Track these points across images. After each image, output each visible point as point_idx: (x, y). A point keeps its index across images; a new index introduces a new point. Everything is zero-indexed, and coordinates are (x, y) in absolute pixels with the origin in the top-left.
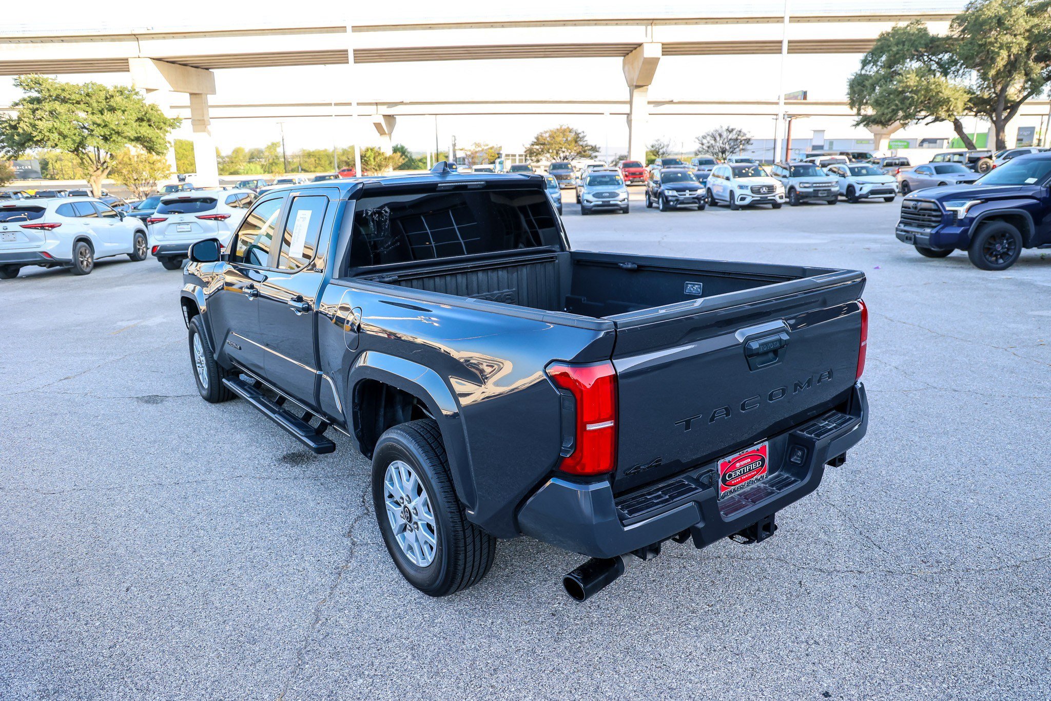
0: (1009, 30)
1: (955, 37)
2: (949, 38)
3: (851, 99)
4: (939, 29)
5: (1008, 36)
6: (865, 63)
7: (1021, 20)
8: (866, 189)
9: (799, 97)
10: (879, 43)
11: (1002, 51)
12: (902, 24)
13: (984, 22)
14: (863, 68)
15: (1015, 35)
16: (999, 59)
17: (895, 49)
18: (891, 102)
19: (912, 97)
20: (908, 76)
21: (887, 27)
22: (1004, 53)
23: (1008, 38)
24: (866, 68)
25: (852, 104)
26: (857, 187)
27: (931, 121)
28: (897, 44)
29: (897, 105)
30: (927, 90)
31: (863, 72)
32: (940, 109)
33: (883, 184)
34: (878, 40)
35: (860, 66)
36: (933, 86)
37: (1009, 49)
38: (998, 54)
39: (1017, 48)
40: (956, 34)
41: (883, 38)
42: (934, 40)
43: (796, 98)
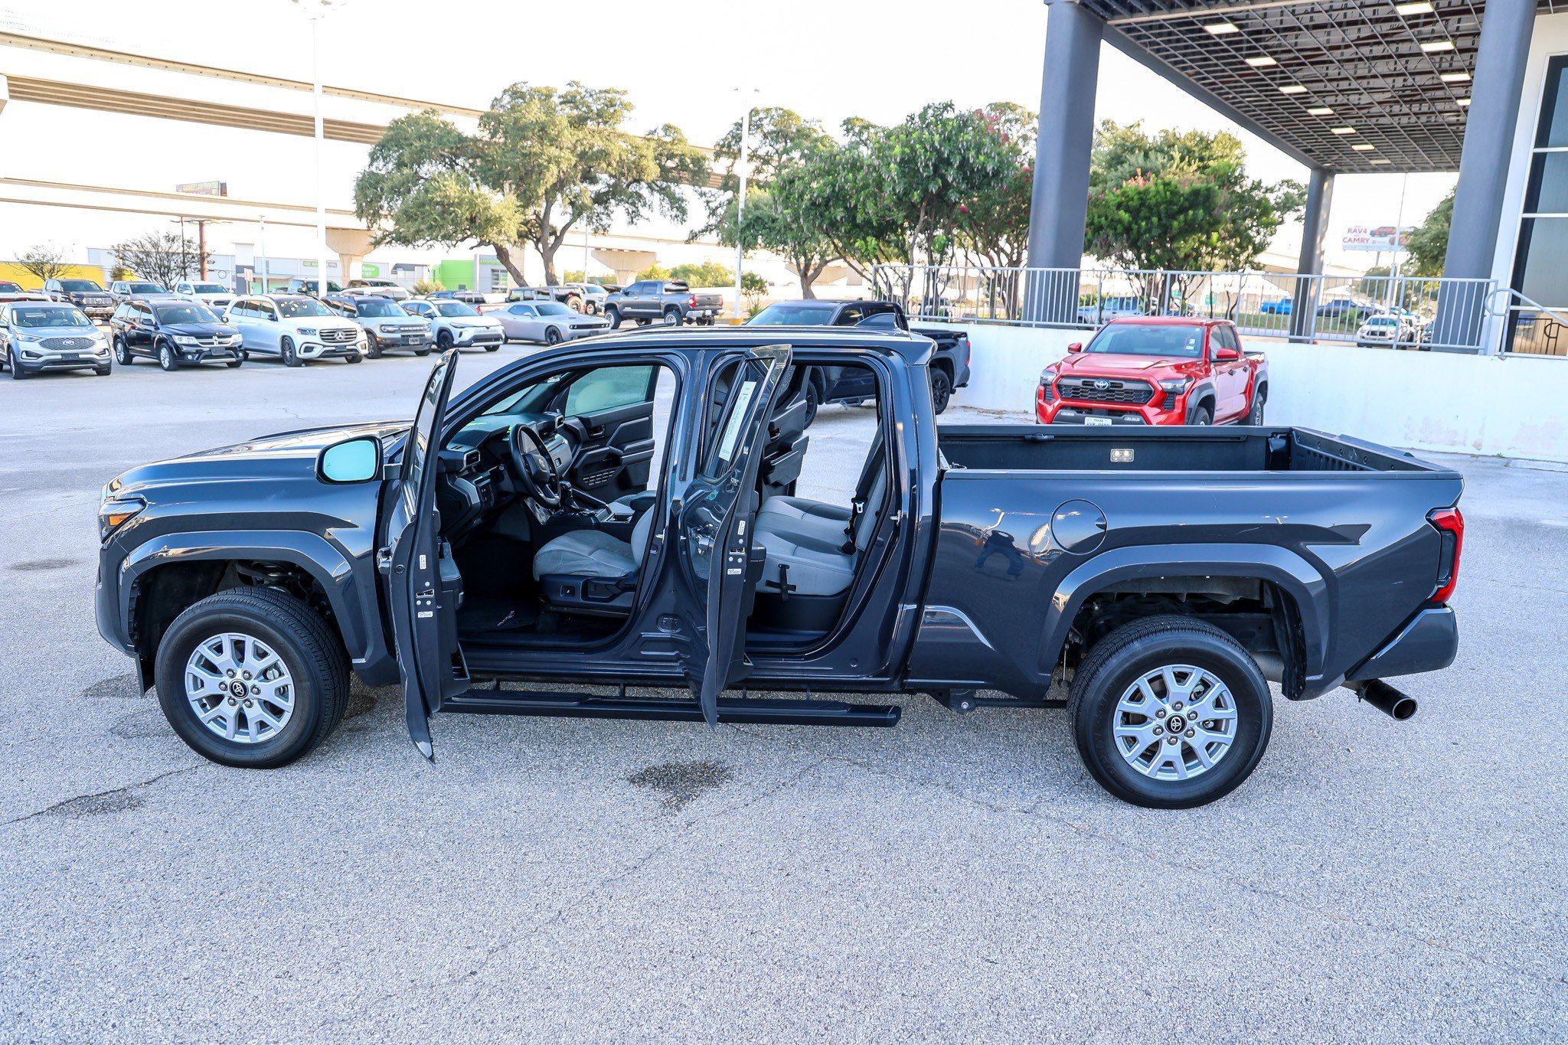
0: (553, 141)
1: (484, 139)
2: (475, 140)
3: (360, 206)
4: (469, 128)
5: (553, 148)
6: (373, 158)
7: (566, 132)
8: (467, 335)
9: (214, 191)
10: (392, 133)
11: (551, 165)
12: (417, 112)
13: (524, 128)
14: (371, 165)
15: (561, 149)
16: (548, 175)
17: (417, 144)
18: (428, 216)
19: (454, 211)
20: (446, 183)
21: (401, 113)
22: (553, 168)
23: (553, 151)
24: (375, 164)
25: (360, 213)
26: (455, 332)
27: (476, 244)
28: (419, 138)
29: (435, 220)
30: (472, 204)
31: (373, 169)
32: (490, 230)
33: (488, 328)
34: (390, 128)
35: (368, 160)
36: (479, 200)
37: (558, 163)
38: (547, 168)
39: (566, 165)
40: (486, 136)
41: (397, 125)
42: (461, 139)
43: (209, 192)
